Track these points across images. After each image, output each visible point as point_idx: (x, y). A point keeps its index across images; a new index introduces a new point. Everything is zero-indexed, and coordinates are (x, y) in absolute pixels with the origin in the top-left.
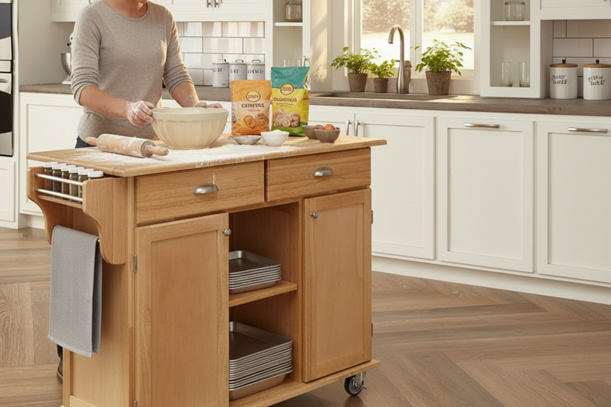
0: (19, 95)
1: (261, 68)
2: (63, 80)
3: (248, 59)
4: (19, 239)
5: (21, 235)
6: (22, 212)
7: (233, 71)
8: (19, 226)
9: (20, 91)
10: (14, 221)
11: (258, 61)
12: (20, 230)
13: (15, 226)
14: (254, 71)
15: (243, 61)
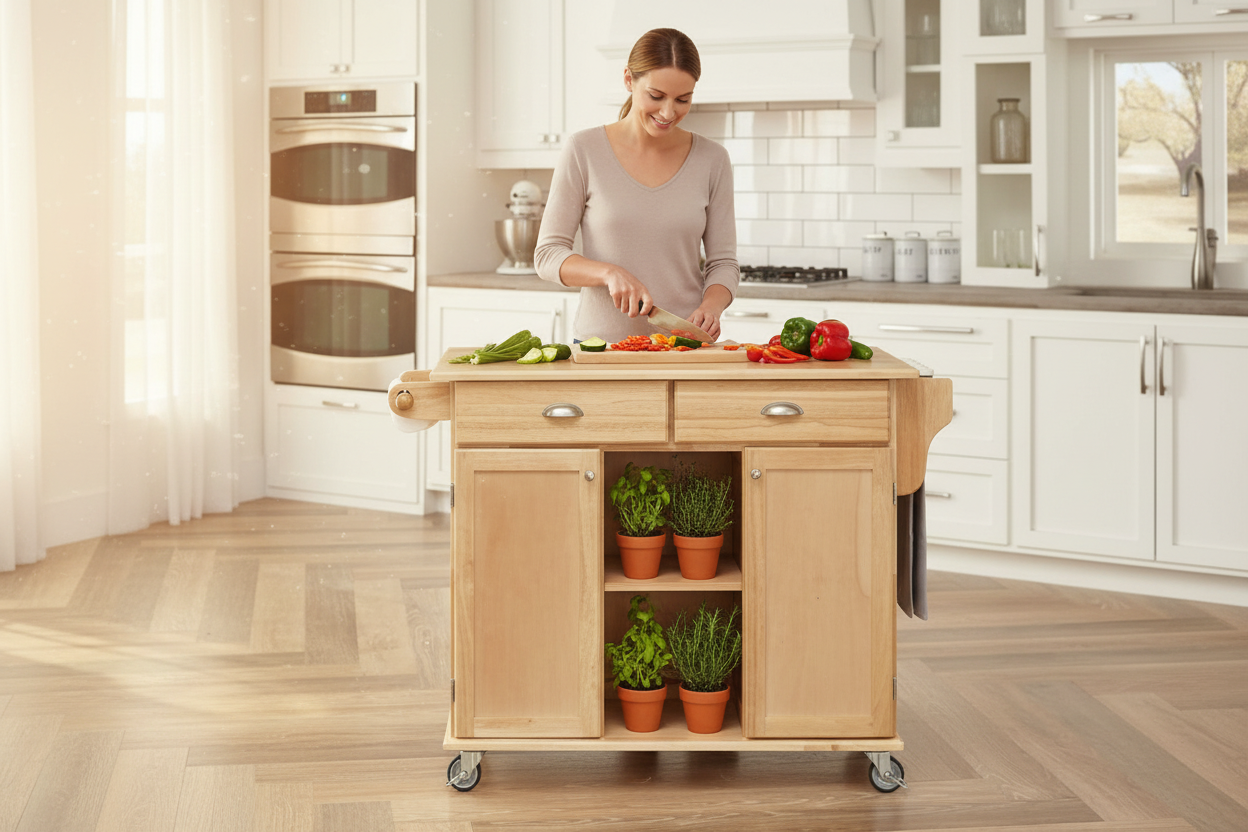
0: (427, 291)
1: (953, 246)
2: (498, 266)
3: (928, 232)
4: (426, 529)
5: (430, 524)
6: (430, 487)
7: (903, 251)
8: (426, 509)
9: (429, 284)
10: (418, 502)
11: (948, 234)
12: (427, 516)
13: (419, 510)
14: (943, 252)
15: (919, 234)
